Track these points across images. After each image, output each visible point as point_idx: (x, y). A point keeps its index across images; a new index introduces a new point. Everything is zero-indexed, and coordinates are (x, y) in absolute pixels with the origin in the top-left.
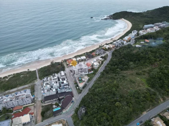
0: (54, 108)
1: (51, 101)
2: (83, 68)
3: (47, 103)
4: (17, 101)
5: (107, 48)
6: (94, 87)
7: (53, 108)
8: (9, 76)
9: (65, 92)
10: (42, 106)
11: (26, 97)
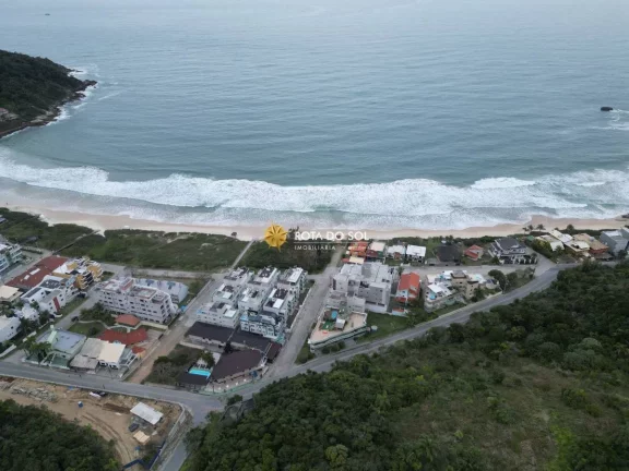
0: (197, 366)
1: (204, 341)
2: (372, 285)
3: (195, 343)
4: (131, 299)
5: (554, 246)
6: (363, 367)
7: (194, 364)
8: (181, 234)
9: (259, 336)
10: (179, 346)
11: (154, 301)
